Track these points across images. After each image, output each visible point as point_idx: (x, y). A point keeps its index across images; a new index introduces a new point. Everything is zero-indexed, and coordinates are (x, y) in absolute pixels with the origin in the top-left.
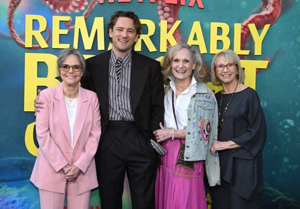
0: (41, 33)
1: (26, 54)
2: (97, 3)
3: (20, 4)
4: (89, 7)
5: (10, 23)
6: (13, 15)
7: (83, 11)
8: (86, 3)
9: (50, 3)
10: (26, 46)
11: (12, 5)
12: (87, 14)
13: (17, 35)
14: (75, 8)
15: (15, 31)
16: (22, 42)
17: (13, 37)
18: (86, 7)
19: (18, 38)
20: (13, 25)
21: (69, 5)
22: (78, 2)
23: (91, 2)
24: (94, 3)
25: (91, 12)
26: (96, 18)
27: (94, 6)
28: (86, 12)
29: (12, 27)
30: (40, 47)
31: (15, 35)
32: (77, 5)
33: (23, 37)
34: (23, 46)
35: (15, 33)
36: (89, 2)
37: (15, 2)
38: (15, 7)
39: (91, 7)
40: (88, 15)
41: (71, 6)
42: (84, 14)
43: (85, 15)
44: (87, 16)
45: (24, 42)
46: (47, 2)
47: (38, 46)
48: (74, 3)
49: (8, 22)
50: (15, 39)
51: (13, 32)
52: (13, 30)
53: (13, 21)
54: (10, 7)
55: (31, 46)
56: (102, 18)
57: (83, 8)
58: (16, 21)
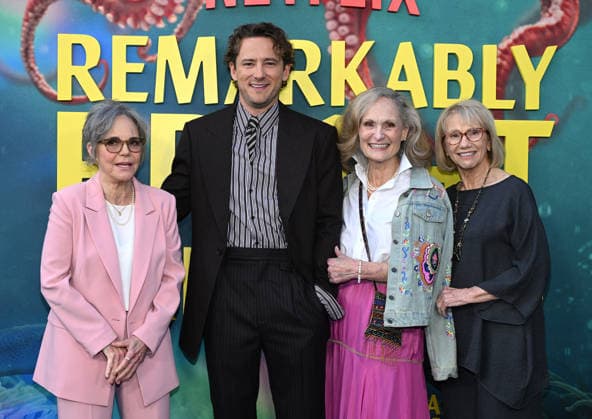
0: (89, 70)
1: (61, 115)
2: (201, 8)
3: (46, 12)
4: (185, 15)
5: (27, 52)
6: (33, 36)
7: (174, 25)
8: (180, 9)
9: (108, 9)
10: (59, 99)
11: (30, 14)
12: (181, 30)
13: (41, 76)
14: (158, 18)
15: (36, 68)
16: (52, 91)
17: (32, 79)
18: (180, 16)
19: (43, 81)
20: (32, 56)
21: (146, 13)
22: (163, 7)
23: (190, 6)
24: (195, 8)
25: (190, 27)
26: (200, 39)
27: (195, 15)
28: (179, 26)
29: (30, 60)
30: (87, 100)
31: (37, 76)
32: (161, 13)
33: (53, 79)
34: (53, 98)
35: (37, 72)
36: (186, 7)
37: (36, 8)
38: (37, 18)
39: (190, 17)
40: (184, 32)
41: (149, 14)
42: (176, 30)
43: (178, 34)
44: (182, 36)
45: (56, 89)
46: (101, 8)
47: (82, 97)
48: (154, 9)
49: (22, 49)
50: (36, 84)
51: (32, 69)
52: (32, 65)
53: (32, 47)
54: (27, 20)
55: (69, 98)
56: (213, 39)
57: (173, 19)
58: (38, 46)
